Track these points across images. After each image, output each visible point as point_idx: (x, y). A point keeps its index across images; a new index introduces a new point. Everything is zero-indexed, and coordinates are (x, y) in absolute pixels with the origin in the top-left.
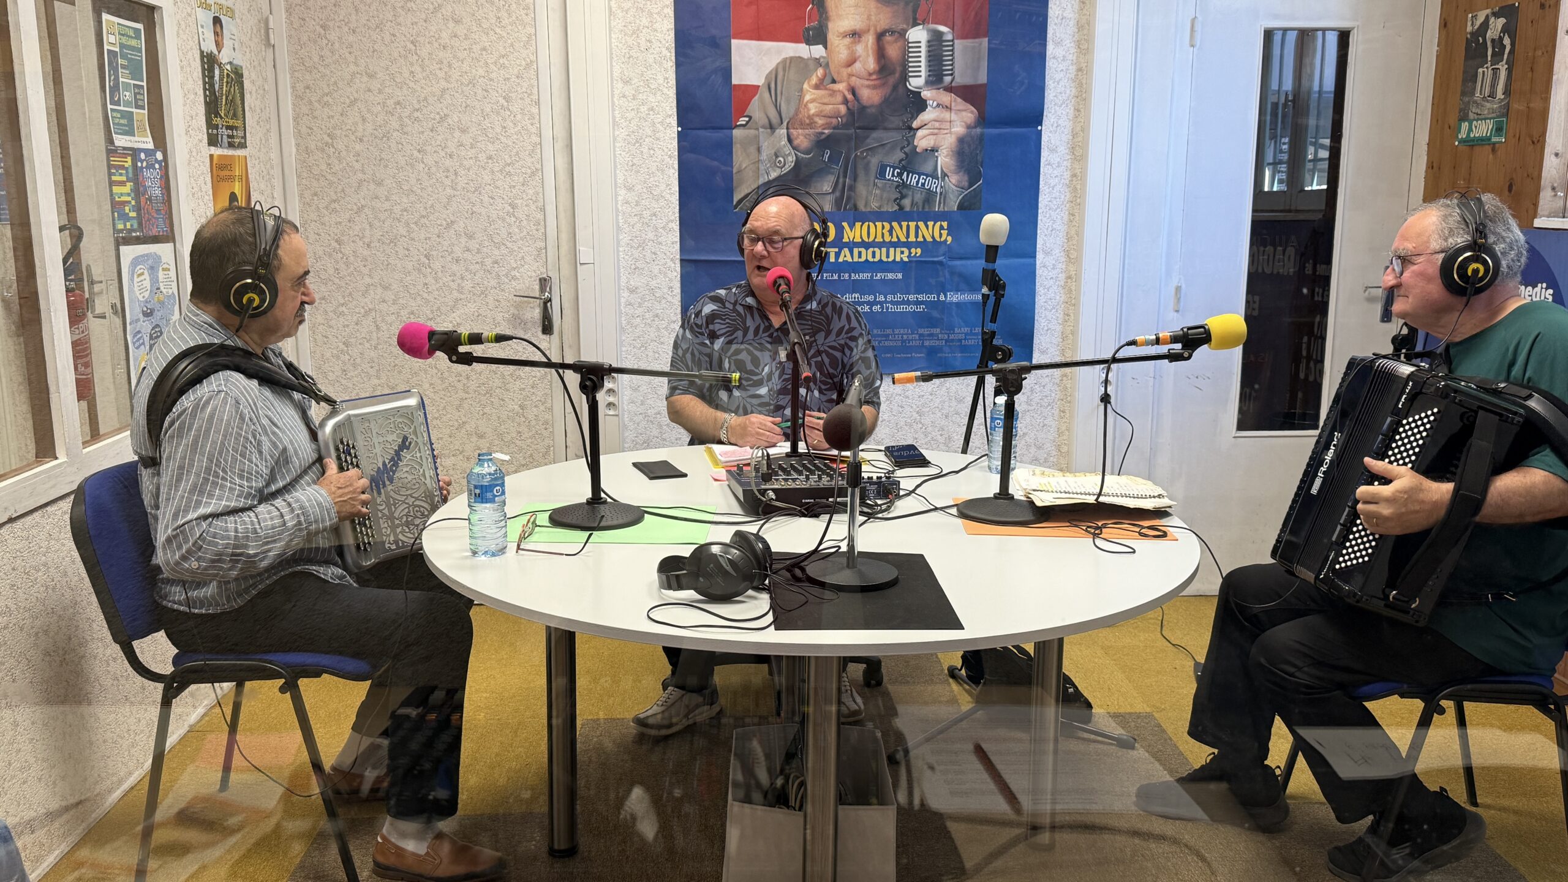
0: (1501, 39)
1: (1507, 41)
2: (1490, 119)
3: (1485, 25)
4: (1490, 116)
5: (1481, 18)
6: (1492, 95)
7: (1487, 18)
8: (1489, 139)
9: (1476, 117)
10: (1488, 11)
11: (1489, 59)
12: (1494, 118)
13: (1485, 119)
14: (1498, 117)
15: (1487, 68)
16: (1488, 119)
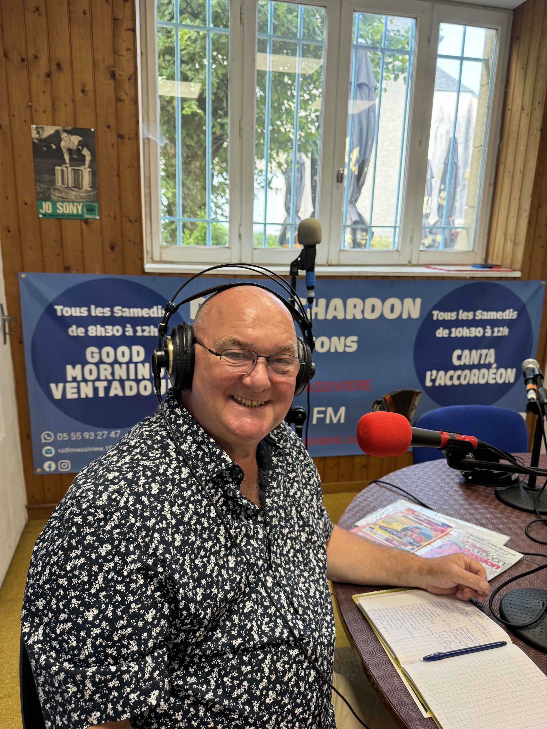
0: (79, 151)
1: (86, 152)
2: (79, 203)
3: (56, 137)
4: (78, 200)
5: (49, 131)
6: (78, 185)
7: (57, 133)
8: (82, 216)
9: (61, 199)
10: (59, 128)
11: (67, 161)
12: (83, 202)
13: (73, 202)
14: (87, 202)
15: (66, 167)
16: (76, 202)
